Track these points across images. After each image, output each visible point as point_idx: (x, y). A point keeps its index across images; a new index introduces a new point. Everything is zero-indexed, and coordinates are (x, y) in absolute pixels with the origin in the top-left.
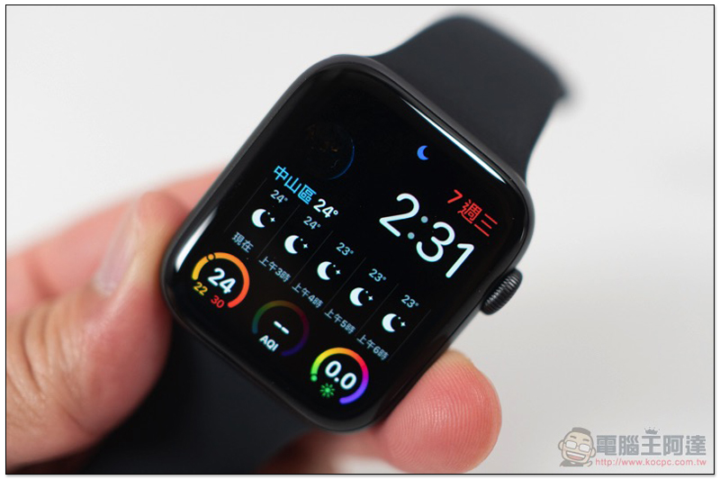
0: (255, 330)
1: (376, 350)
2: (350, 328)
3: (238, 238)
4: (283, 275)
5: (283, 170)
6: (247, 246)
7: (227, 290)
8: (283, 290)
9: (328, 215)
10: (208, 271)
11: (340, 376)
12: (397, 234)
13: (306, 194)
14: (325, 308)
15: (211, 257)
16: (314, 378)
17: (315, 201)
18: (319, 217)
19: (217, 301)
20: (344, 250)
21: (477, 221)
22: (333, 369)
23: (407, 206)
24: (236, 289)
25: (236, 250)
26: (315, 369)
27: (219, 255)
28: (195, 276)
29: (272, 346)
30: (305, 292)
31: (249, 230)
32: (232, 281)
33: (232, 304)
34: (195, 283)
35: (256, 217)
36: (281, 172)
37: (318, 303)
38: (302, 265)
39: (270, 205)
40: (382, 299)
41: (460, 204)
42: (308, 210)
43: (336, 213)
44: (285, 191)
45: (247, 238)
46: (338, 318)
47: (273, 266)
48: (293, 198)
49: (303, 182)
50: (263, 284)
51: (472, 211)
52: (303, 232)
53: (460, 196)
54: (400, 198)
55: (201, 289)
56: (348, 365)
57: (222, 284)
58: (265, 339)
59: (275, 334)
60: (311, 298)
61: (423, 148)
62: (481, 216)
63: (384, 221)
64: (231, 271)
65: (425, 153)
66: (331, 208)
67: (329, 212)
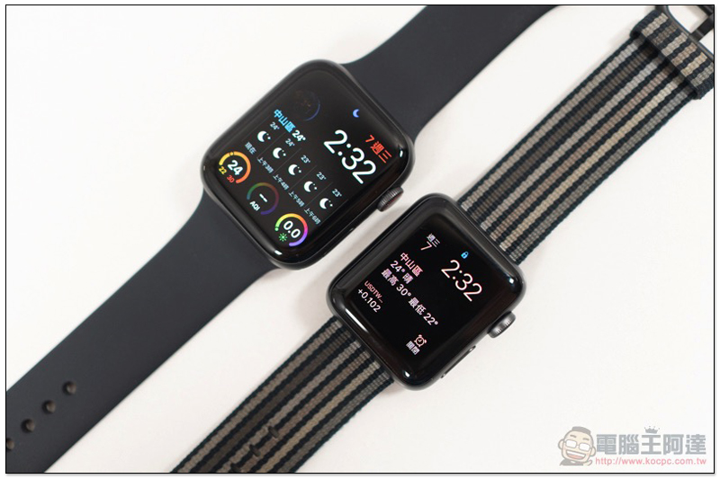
0: (248, 198)
1: (314, 218)
2: (301, 204)
3: (248, 146)
4: (270, 169)
5: (280, 112)
6: (253, 150)
7: (237, 173)
8: (268, 177)
9: (299, 140)
10: (229, 161)
11: (291, 230)
12: (333, 151)
13: (290, 127)
14: (274, 173)
15: (232, 154)
16: (277, 229)
17: (294, 131)
18: (294, 140)
19: (230, 179)
20: (305, 159)
21: (380, 154)
22: (288, 226)
23: (340, 137)
24: (242, 173)
25: (246, 152)
26: (278, 224)
27: (237, 154)
28: (221, 163)
29: (257, 208)
30: (280, 180)
31: (255, 143)
32: (241, 169)
33: (238, 181)
34: (220, 167)
35: (260, 136)
36: (278, 113)
37: (286, 186)
38: (281, 166)
39: (270, 130)
41: (372, 143)
42: (289, 135)
43: (304, 139)
44: (278, 124)
45: (253, 146)
46: (296, 197)
47: (265, 163)
48: (282, 128)
49: (289, 120)
50: (258, 172)
51: (378, 148)
52: (285, 147)
53: (373, 139)
54: (338, 132)
55: (223, 171)
56: (297, 224)
57: (235, 170)
58: (253, 203)
59: (259, 202)
60: (283, 184)
62: (383, 151)
63: (327, 144)
64: (242, 163)
65: (357, 113)
66: (302, 136)
67: (300, 138)
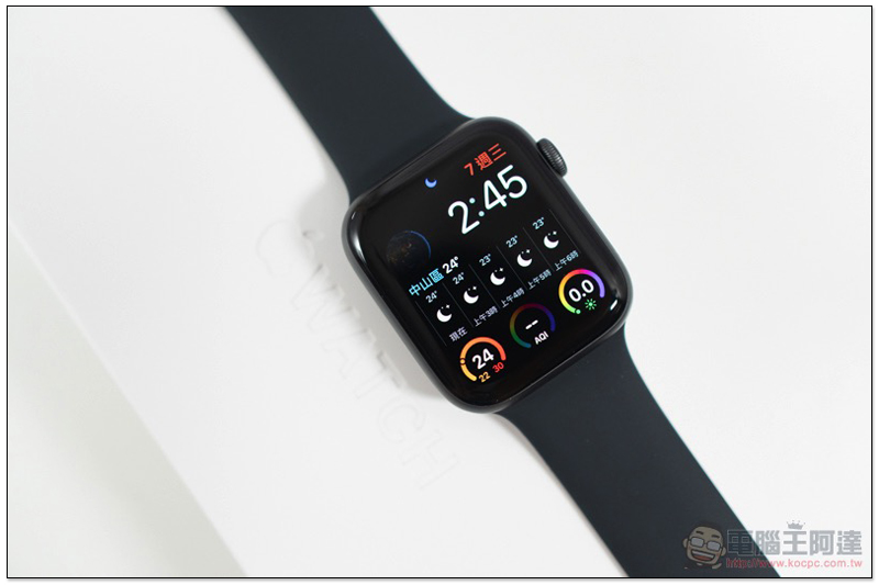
0: (528, 346)
1: (569, 258)
2: (547, 273)
3: (454, 336)
4: (492, 311)
5: (413, 288)
6: (462, 331)
7: (491, 357)
8: (503, 315)
9: (456, 265)
10: (472, 367)
11: (582, 291)
12: (477, 223)
13: (436, 276)
14: (526, 288)
15: (463, 362)
16: (578, 312)
17: (443, 271)
18: (455, 272)
19: (498, 368)
20: (486, 260)
21: (492, 158)
22: (576, 296)
23: (458, 210)
24: (493, 350)
25: (463, 341)
26: (572, 310)
27: (463, 355)
28: (474, 378)
29: (544, 336)
30: (509, 298)
31: (451, 326)
32: (486, 351)
33: (503, 357)
34: (479, 380)
35: (443, 318)
36: (414, 290)
37: (520, 292)
38: (489, 295)
39: (437, 305)
40: (531, 243)
41: (476, 167)
42: (448, 278)
43: (456, 258)
44: (429, 291)
45: (456, 330)
46: (536, 280)
47: (483, 317)
48: (436, 286)
49: (426, 276)
50: (495, 328)
51: (483, 160)
52: (464, 287)
53: (470, 165)
54: (451, 213)
55: (485, 377)
56: (575, 283)
57: (486, 360)
58: (537, 340)
59: (536, 331)
60: (516, 296)
61: (427, 182)
62: (490, 154)
63: (465, 230)
64: (478, 349)
65: (431, 181)
66: (452, 261)
67: (454, 263)
